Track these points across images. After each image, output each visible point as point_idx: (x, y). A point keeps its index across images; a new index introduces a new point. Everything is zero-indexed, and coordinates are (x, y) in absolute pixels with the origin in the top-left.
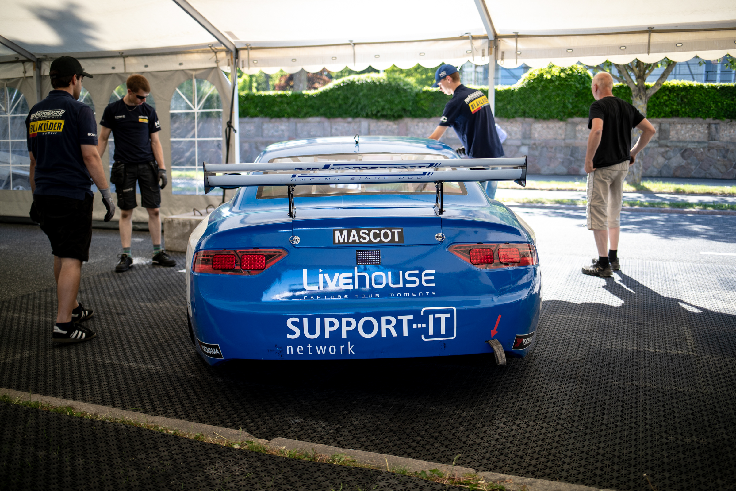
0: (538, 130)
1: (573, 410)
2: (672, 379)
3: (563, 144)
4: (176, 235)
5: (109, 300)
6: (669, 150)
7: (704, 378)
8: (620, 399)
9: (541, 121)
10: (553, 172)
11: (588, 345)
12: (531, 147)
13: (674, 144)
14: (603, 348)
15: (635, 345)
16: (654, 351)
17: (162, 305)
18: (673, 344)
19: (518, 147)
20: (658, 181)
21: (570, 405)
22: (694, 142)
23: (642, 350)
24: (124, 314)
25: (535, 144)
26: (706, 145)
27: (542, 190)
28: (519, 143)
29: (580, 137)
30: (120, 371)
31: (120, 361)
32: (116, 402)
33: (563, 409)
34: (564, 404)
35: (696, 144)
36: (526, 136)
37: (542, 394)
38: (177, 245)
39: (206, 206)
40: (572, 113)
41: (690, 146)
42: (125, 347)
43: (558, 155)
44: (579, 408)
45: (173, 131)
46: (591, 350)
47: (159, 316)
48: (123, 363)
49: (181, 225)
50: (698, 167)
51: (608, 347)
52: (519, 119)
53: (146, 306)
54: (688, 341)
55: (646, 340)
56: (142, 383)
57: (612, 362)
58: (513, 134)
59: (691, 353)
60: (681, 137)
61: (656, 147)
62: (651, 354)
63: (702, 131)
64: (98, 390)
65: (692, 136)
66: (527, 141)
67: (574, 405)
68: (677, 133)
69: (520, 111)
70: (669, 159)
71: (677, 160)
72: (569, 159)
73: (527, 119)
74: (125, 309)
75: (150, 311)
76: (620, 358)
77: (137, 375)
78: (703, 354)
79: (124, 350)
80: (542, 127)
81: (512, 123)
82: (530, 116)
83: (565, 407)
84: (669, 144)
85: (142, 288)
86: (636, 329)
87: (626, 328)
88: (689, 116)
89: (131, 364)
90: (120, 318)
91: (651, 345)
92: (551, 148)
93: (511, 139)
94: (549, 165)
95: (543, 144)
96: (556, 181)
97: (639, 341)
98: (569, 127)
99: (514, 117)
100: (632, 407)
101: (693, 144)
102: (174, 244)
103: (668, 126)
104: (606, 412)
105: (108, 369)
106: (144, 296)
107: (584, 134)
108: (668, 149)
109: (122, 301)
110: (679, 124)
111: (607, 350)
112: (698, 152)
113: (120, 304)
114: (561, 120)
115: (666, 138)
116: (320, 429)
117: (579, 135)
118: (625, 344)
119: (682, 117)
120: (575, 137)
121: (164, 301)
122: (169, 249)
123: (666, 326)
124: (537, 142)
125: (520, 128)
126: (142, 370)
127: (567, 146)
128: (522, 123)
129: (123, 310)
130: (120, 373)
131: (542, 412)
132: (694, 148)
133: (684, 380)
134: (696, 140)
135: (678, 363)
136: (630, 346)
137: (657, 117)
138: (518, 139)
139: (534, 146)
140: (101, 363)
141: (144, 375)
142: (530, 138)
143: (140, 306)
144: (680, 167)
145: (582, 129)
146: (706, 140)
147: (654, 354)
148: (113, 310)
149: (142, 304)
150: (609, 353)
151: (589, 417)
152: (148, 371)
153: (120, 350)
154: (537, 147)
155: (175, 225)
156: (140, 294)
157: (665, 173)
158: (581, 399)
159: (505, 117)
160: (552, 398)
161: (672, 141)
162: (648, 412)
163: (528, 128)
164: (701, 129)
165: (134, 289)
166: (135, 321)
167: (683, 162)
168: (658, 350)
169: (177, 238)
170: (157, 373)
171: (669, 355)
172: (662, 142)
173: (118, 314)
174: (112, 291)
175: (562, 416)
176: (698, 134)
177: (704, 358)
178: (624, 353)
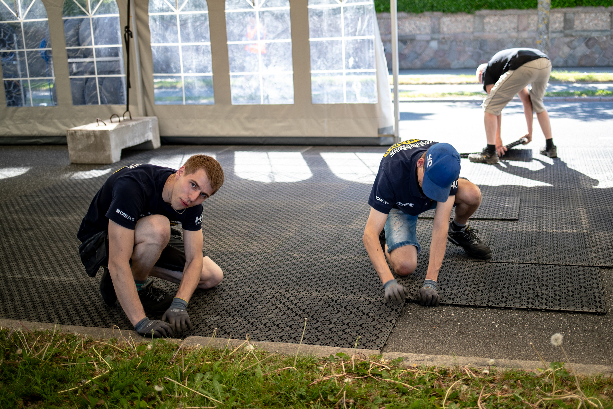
0: (447, 23)
1: (476, 290)
2: (567, 255)
3: (471, 37)
4: (80, 147)
5: (15, 216)
6: (574, 40)
7: (595, 253)
8: (520, 278)
9: (449, 14)
10: (463, 66)
11: (491, 230)
12: (441, 42)
13: (578, 33)
14: (504, 232)
15: (534, 227)
16: (551, 231)
17: (70, 218)
18: (569, 224)
19: (428, 42)
20: (563, 70)
21: (473, 286)
22: (597, 31)
23: (541, 231)
24: (32, 229)
25: (444, 38)
26: (608, 33)
27: (452, 84)
28: (428, 38)
29: (488, 30)
30: (32, 285)
31: (31, 275)
32: (31, 315)
33: (466, 290)
34: (467, 286)
35: (600, 33)
36: (436, 30)
37: (447, 278)
38: (82, 157)
39: (110, 116)
40: (479, 5)
41: (594, 35)
42: (36, 261)
43: (467, 49)
44: (481, 289)
45: (68, 38)
46: (494, 234)
47: (68, 229)
48: (34, 277)
49: (85, 137)
50: (601, 56)
51: (509, 230)
52: (427, 13)
53: (55, 221)
54: (583, 220)
55: (545, 222)
56: (56, 295)
57: (512, 243)
58: (422, 29)
59: (585, 231)
60: (585, 27)
61: (562, 37)
62: (548, 234)
63: (605, 20)
64: (10, 305)
65: (596, 25)
66: (436, 36)
67: (477, 286)
68: (581, 23)
69: (429, 5)
70: (574, 48)
71: (581, 50)
72: (478, 53)
73: (436, 13)
74: (33, 224)
75: (58, 225)
76: (520, 239)
77: (50, 288)
78: (596, 231)
79: (35, 264)
80: (451, 20)
81: (420, 17)
82: (438, 10)
83: (468, 288)
84: (574, 34)
85: (49, 203)
86: (535, 212)
87: (526, 212)
88: (592, 5)
89: (43, 277)
90: (28, 234)
91: (549, 226)
92: (460, 41)
93: (420, 34)
94: (458, 59)
95: (452, 38)
96: (466, 74)
97: (538, 223)
98: (477, 20)
99: (422, 12)
100: (530, 284)
101: (597, 33)
102: (80, 157)
103: (572, 16)
104: (506, 290)
105: (20, 284)
106: (51, 210)
107: (492, 26)
108: (573, 38)
109: (29, 217)
110: (583, 13)
111: (509, 233)
112: (601, 40)
113: (27, 220)
114: (469, 12)
115: (571, 28)
116: (236, 324)
117: (487, 28)
118: (525, 227)
119: (586, 6)
120: (483, 30)
121: (73, 214)
122: (74, 162)
123: (563, 208)
124: (446, 36)
125: (429, 23)
126: (55, 282)
127: (476, 39)
128: (431, 17)
129: (30, 224)
130: (32, 287)
131: (447, 294)
132: (598, 37)
133: (578, 256)
134: (599, 29)
135: (573, 241)
136: (530, 228)
137: (562, 7)
138: (427, 34)
139: (443, 41)
140: (11, 279)
141: (57, 287)
142: (439, 32)
143: (48, 220)
144: (585, 56)
145: (489, 21)
146: (609, 29)
147: (551, 234)
148: (20, 227)
149: (50, 219)
150: (510, 236)
151: (490, 296)
152: (61, 283)
153: (30, 265)
154: (446, 41)
155: (78, 136)
156: (47, 208)
157: (570, 62)
158: (483, 280)
159: (414, 11)
160: (457, 281)
161: (576, 31)
162: (545, 288)
163: (436, 23)
164: (604, 18)
165: (40, 204)
166: (43, 235)
167: (588, 51)
168: (555, 230)
169: (82, 150)
170: (71, 284)
171: (565, 234)
172: (568, 32)
173: (25, 230)
174: (17, 208)
175: (465, 297)
176: (601, 23)
177: (597, 234)
178: (524, 235)
